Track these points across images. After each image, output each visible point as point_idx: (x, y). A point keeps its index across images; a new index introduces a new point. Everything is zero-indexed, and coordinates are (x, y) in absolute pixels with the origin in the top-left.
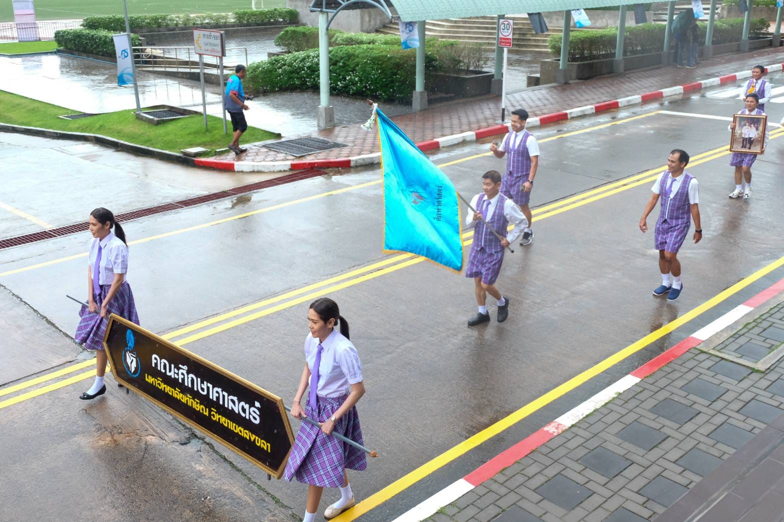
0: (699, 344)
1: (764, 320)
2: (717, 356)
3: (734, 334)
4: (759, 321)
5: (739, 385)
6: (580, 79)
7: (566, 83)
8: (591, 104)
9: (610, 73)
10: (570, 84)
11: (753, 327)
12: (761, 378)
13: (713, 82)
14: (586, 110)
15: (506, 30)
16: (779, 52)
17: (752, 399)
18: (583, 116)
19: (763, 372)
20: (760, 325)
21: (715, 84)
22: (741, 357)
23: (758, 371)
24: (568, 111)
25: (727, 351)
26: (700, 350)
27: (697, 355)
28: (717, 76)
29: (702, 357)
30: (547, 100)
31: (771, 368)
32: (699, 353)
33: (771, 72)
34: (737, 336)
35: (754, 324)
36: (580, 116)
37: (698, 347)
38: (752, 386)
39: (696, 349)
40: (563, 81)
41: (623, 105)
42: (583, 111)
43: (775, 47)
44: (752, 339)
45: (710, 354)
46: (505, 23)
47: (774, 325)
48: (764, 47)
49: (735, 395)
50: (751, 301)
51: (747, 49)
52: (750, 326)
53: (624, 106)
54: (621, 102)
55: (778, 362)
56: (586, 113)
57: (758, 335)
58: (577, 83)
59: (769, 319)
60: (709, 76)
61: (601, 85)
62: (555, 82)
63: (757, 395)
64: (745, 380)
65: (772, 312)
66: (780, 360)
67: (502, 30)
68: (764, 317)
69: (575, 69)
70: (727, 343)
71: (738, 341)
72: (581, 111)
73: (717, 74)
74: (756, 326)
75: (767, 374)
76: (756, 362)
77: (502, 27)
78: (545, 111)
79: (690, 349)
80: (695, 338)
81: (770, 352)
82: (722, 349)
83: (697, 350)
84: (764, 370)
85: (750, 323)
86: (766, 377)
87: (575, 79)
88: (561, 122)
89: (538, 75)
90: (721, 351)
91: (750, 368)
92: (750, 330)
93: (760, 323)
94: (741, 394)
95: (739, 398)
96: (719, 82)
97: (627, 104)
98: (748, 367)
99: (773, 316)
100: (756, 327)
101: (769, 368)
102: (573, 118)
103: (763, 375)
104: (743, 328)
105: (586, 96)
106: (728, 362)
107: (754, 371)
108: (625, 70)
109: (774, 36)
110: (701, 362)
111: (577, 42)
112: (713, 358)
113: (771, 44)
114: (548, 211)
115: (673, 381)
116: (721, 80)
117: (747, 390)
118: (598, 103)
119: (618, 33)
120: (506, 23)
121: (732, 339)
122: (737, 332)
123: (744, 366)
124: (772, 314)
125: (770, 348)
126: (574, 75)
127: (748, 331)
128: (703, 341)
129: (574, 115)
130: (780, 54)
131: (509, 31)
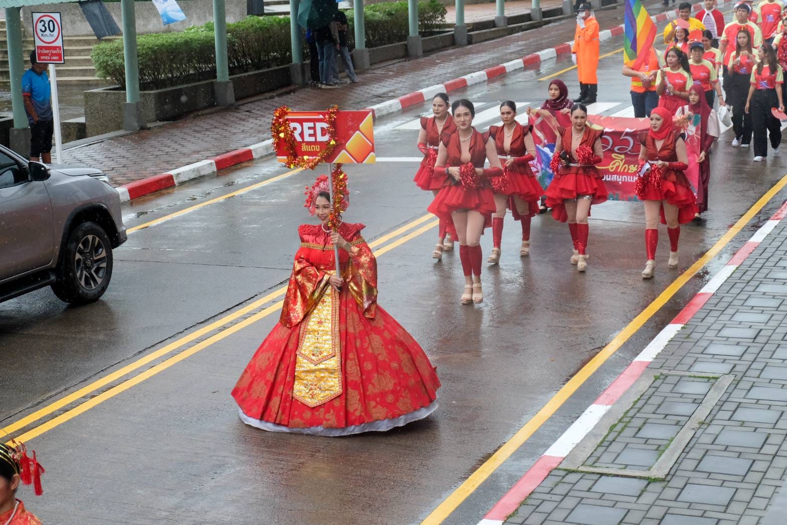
0: (561, 463)
1: (632, 417)
2: (593, 473)
3: (602, 442)
4: (626, 420)
5: (641, 501)
6: (163, 120)
7: (143, 128)
8: (207, 158)
9: (211, 105)
10: (149, 129)
11: (623, 429)
12: (664, 488)
13: (390, 106)
14: (203, 168)
15: (48, 32)
16: (473, 53)
17: (666, 514)
18: (198, 179)
19: (663, 480)
20: (629, 425)
21: (394, 109)
22: (625, 468)
23: (656, 480)
24: (173, 172)
25: (603, 465)
26: (566, 470)
27: (564, 477)
28: (393, 97)
29: (572, 478)
30: (124, 157)
31: (672, 472)
32: (567, 474)
33: (472, 85)
34: (606, 444)
35: (621, 425)
36: (194, 179)
37: (560, 467)
38: (657, 499)
39: (559, 469)
40: (136, 125)
41: (259, 156)
42: (198, 170)
43: (461, 46)
44: (628, 443)
45: (582, 472)
46: (45, 19)
47: (648, 421)
48: (444, 48)
49: (642, 514)
50: (603, 397)
51: (420, 52)
52: (618, 428)
53: (262, 157)
54: (256, 150)
55: (676, 465)
56: (202, 173)
57: (634, 437)
58: (160, 127)
59: (638, 415)
60: (381, 98)
61: (206, 126)
62: (119, 128)
63: (669, 508)
64: (645, 494)
65: (639, 405)
66: (679, 461)
67: (40, 33)
68: (631, 414)
69: (151, 104)
70: (597, 454)
71: (611, 448)
72: (194, 170)
73: (392, 94)
74: (626, 426)
75: (669, 481)
76: (649, 470)
77: (40, 26)
78: (133, 176)
79: (550, 472)
80: (550, 457)
81: (661, 455)
82: (595, 462)
83: (561, 471)
84: (664, 477)
85: (615, 425)
86: (669, 485)
87: (156, 121)
88: (164, 191)
89: (82, 120)
90: (595, 465)
91: (644, 478)
92: (620, 432)
93: (629, 422)
94: (648, 511)
95: (648, 516)
96: (400, 107)
97: (265, 153)
98: (640, 478)
99: (642, 411)
100: (627, 429)
101: (668, 474)
102: (182, 183)
103: (664, 484)
104: (609, 433)
105: (190, 147)
106: (610, 478)
107: (650, 481)
108: (237, 99)
109: (455, 27)
110: (575, 484)
111: (147, 54)
112: (587, 476)
113: (452, 42)
114: (224, 328)
115: (549, 514)
116: (402, 102)
117: (653, 505)
118: (218, 155)
119: (215, 34)
120: (47, 19)
121: (601, 449)
122: (605, 438)
123: (634, 477)
124: (640, 409)
125: (657, 450)
126: (152, 114)
127: (619, 435)
128: (564, 459)
129: (183, 178)
130: (474, 56)
131: (56, 33)
